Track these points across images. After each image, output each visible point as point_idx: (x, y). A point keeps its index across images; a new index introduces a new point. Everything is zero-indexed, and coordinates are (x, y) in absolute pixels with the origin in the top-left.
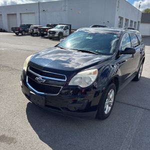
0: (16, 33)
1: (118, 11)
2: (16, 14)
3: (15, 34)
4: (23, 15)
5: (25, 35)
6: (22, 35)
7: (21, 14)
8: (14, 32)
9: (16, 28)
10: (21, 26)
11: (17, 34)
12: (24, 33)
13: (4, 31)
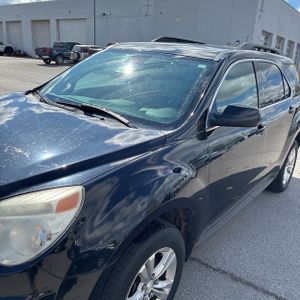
0: (45, 60)
1: (260, 18)
2: (48, 21)
3: (42, 62)
4: (61, 24)
5: (62, 64)
6: (57, 64)
7: (58, 20)
8: (40, 57)
9: (44, 50)
10: (57, 46)
11: (47, 63)
12: (60, 60)
13: (25, 55)
